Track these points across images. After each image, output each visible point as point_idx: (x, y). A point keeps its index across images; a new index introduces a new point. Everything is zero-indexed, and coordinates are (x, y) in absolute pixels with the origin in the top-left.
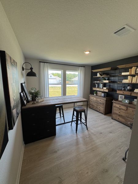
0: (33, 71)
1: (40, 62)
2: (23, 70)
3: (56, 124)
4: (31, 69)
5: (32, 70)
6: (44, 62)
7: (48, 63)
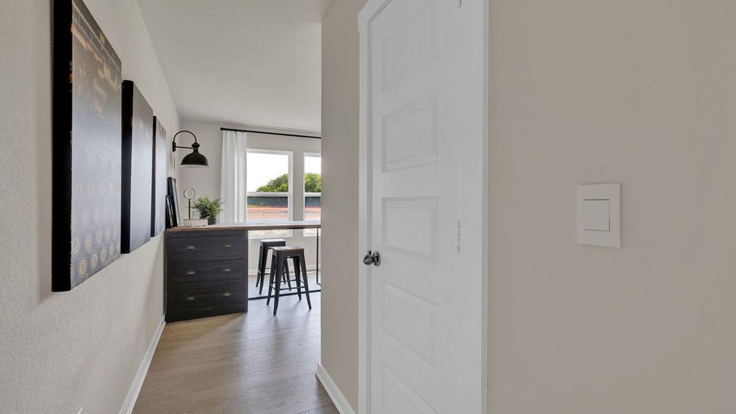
0: (201, 151)
1: (222, 129)
2: (174, 150)
3: (249, 297)
4: (196, 146)
5: (196, 151)
6: (235, 130)
7: (245, 131)
